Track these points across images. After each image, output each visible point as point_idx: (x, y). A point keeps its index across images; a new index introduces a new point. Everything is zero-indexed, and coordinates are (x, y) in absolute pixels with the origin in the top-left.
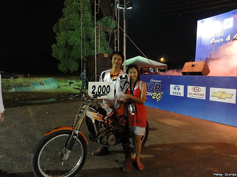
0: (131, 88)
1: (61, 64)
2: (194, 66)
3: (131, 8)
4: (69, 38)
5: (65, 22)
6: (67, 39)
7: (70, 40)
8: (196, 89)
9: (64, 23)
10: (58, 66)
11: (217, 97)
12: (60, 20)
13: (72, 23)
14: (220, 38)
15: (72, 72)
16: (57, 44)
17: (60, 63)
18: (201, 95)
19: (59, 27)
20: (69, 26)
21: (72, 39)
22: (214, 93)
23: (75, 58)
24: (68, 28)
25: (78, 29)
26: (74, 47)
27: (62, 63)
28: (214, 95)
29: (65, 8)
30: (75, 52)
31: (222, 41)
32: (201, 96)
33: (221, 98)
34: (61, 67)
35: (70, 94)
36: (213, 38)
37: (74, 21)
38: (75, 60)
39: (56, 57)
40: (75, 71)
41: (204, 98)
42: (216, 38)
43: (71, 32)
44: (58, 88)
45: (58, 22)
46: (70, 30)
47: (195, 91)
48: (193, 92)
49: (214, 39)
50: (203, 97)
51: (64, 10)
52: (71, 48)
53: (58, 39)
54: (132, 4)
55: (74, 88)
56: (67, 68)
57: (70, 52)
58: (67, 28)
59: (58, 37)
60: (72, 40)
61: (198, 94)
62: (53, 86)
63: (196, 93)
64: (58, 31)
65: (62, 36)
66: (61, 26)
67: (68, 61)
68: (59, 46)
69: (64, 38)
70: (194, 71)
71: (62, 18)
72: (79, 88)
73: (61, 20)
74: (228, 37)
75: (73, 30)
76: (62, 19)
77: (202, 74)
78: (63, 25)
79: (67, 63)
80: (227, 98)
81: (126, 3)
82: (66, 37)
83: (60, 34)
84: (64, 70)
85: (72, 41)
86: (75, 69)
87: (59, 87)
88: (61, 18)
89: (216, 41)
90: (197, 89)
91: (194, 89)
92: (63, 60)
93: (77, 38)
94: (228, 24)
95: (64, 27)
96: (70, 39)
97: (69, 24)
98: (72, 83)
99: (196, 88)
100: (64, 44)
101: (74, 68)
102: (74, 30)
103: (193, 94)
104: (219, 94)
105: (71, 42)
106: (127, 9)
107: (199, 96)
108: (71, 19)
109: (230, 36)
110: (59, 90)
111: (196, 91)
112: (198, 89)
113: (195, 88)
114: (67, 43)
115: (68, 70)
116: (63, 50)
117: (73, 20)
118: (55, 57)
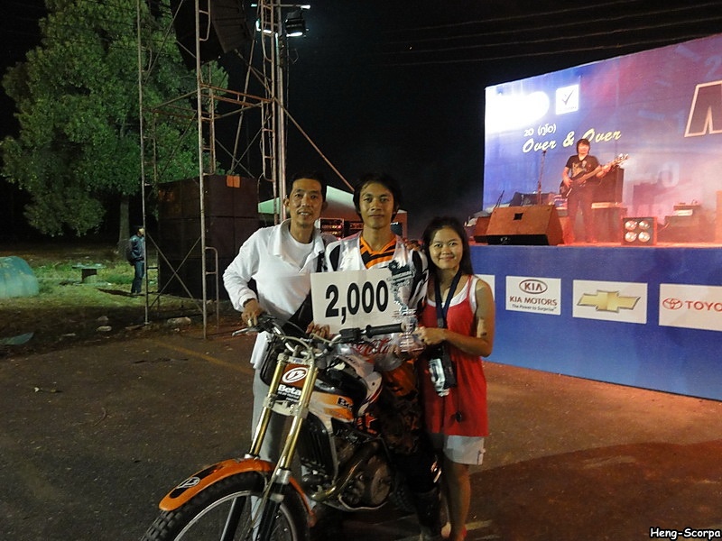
0: (439, 300)
1: (36, 207)
2: (520, 218)
3: (300, 34)
4: (68, 118)
5: (51, 61)
6: (61, 121)
7: (70, 124)
8: (531, 286)
9: (46, 66)
10: (25, 214)
11: (594, 306)
12: (30, 54)
13: (77, 68)
14: (548, 138)
15: (79, 234)
16: (22, 137)
17: (32, 203)
18: (548, 302)
19: (28, 78)
20: (64, 78)
21: (81, 121)
22: (585, 294)
23: (93, 188)
24: (63, 84)
25: (100, 90)
26: (87, 150)
27: (40, 203)
28: (586, 300)
29: (49, 15)
30: (90, 165)
31: (553, 147)
32: (547, 306)
33: (606, 310)
34: (36, 217)
35: (94, 312)
36: (529, 138)
37: (84, 64)
38: (92, 195)
39: (17, 183)
40: (91, 231)
41: (557, 311)
42: (538, 140)
43: (73, 99)
44: (41, 290)
45: (25, 60)
46: (72, 90)
47: (527, 290)
48: (524, 296)
49: (531, 141)
50: (552, 307)
51: (47, 23)
52: (75, 151)
53: (26, 120)
54: (303, 23)
55: (106, 291)
56: (59, 221)
57: (73, 165)
58: (60, 86)
59: (26, 113)
60: (79, 124)
61: (540, 301)
62: (21, 284)
63: (532, 296)
64: (24, 92)
65: (43, 112)
66: (35, 76)
67: (65, 197)
68: (29, 143)
69: (49, 119)
70: (522, 233)
71: (38, 48)
72: (118, 288)
73: (36, 56)
74: (569, 137)
75: (80, 93)
76: (40, 51)
77: (547, 241)
78: (41, 72)
79: (59, 204)
80: (621, 308)
81: (283, 19)
82: (58, 113)
83: (33, 103)
84: (51, 227)
85: (78, 130)
86: (92, 225)
87: (44, 289)
88: (35, 50)
89: (539, 147)
90: (536, 283)
91: (527, 286)
92: (44, 194)
93: (97, 120)
94: (566, 102)
95: (46, 78)
96: (74, 123)
97: (66, 69)
98: (94, 272)
99: (532, 282)
100: (50, 140)
101: (88, 221)
102: (84, 91)
103: (523, 300)
104: (601, 299)
105: (74, 131)
106: (288, 35)
107: (541, 306)
108: (72, 56)
109: (573, 133)
110: (45, 298)
111: (531, 291)
112: (539, 285)
113: (528, 282)
114: (60, 136)
115: (66, 227)
116: (43, 160)
117: (80, 59)
118: (13, 180)
